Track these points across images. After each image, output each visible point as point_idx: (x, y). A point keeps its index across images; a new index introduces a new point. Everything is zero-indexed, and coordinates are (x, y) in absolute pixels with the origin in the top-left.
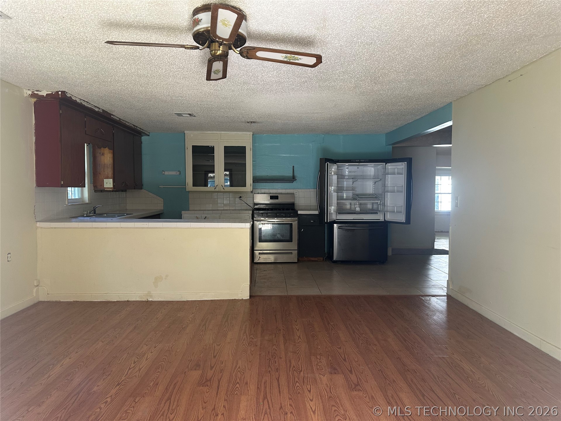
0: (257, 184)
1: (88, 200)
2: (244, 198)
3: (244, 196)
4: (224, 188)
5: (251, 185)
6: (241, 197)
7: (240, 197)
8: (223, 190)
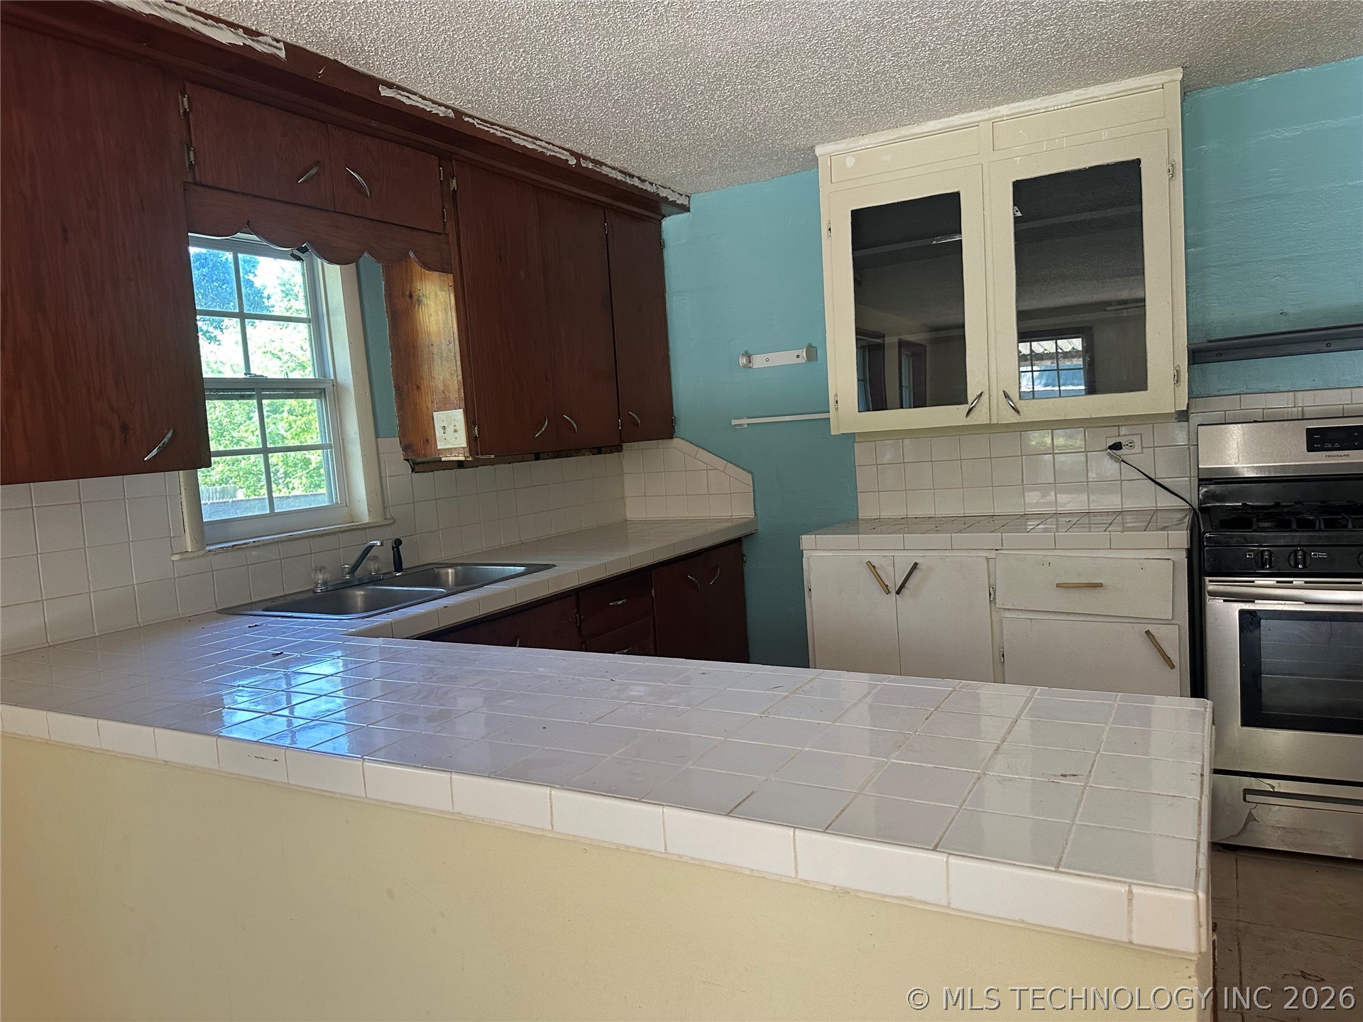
0: (1218, 372)
1: (369, 511)
2: (1137, 449)
3: (1137, 440)
4: (1021, 405)
5: (1177, 380)
6: (1117, 446)
7: (1110, 448)
8: (1012, 418)
